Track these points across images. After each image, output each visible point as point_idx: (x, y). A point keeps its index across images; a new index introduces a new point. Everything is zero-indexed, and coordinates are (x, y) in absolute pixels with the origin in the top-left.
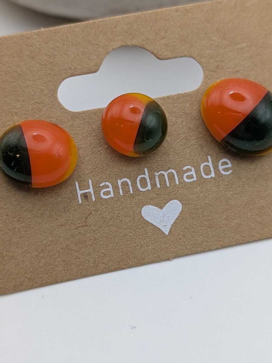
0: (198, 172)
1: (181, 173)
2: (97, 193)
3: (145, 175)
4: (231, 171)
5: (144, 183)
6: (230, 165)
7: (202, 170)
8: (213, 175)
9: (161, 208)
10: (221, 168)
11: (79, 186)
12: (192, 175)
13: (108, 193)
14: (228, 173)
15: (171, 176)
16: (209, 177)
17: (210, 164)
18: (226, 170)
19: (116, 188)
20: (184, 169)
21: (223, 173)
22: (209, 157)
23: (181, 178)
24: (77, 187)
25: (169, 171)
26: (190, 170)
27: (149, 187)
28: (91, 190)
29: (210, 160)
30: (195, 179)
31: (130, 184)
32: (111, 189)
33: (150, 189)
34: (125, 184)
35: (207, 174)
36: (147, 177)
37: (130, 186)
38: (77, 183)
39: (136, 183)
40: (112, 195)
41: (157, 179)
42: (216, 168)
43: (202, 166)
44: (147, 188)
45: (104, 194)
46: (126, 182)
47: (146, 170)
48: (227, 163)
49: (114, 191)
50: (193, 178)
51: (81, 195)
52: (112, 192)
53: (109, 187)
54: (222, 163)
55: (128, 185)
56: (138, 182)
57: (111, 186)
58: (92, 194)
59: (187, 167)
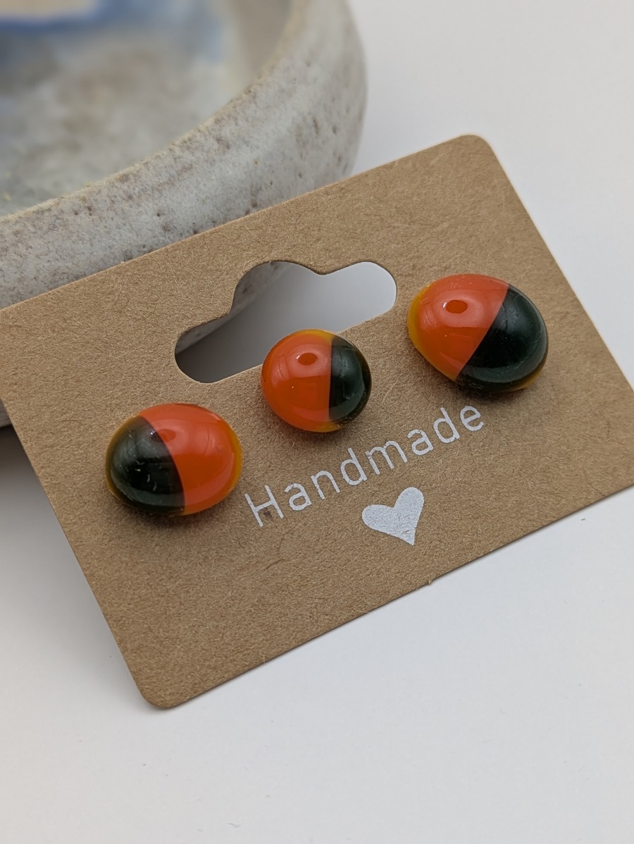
0: (431, 435)
1: (405, 444)
2: (283, 504)
3: (351, 459)
4: (482, 424)
5: (352, 470)
6: (478, 415)
7: (437, 432)
8: (456, 435)
9: (392, 505)
10: (465, 422)
11: (252, 500)
12: (425, 443)
13: (301, 501)
14: (479, 427)
15: (393, 452)
16: (452, 439)
17: (447, 420)
18: (473, 423)
19: (311, 489)
20: (410, 436)
21: (471, 428)
22: (442, 409)
23: (408, 452)
24: (250, 502)
25: (387, 444)
26: (420, 436)
27: (363, 477)
28: (273, 502)
29: (445, 413)
30: (431, 448)
31: (331, 478)
32: (303, 493)
33: (365, 479)
34: (324, 480)
35: (447, 437)
36: (355, 461)
37: (333, 482)
38: (246, 495)
39: (342, 475)
40: (308, 502)
41: (372, 461)
42: (457, 423)
43: (436, 424)
44: (360, 479)
45: (295, 503)
46: (324, 476)
47: (350, 450)
48: (471, 413)
49: (310, 496)
50: (427, 446)
51: (259, 513)
52: (307, 498)
53: (300, 491)
54: (464, 415)
55: (329, 480)
56: (344, 472)
57: (302, 489)
58: (277, 507)
59: (413, 432)
